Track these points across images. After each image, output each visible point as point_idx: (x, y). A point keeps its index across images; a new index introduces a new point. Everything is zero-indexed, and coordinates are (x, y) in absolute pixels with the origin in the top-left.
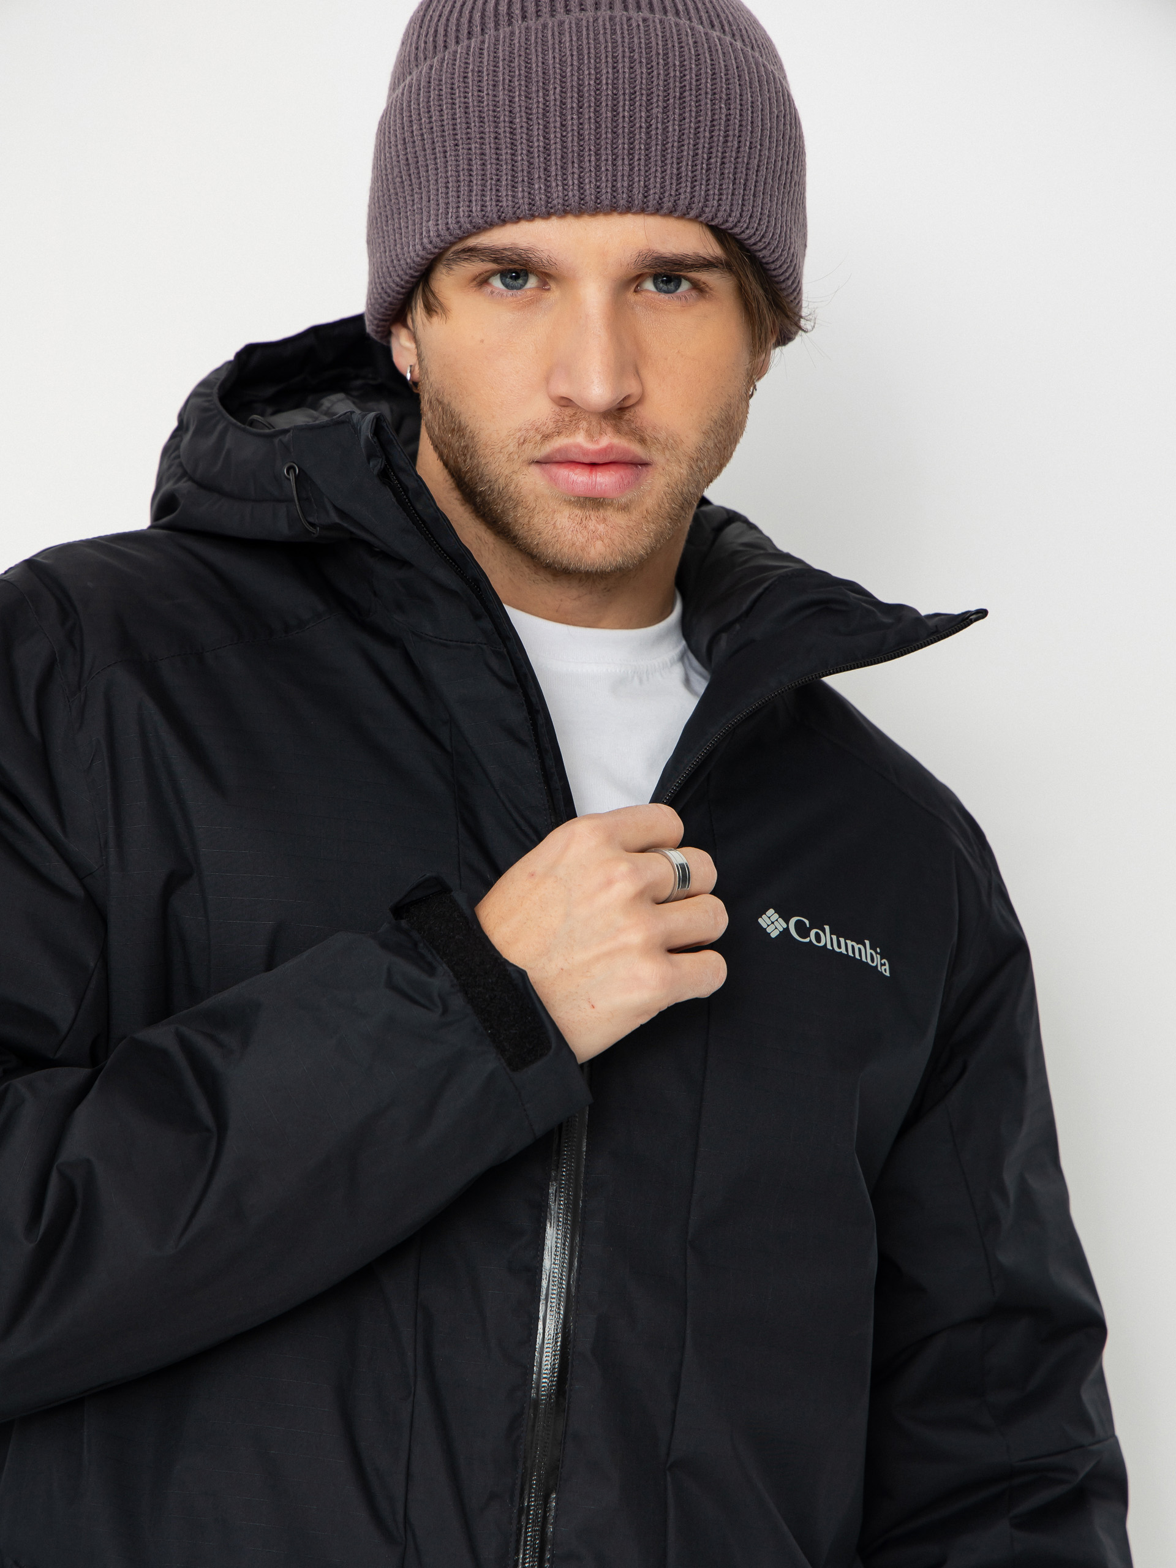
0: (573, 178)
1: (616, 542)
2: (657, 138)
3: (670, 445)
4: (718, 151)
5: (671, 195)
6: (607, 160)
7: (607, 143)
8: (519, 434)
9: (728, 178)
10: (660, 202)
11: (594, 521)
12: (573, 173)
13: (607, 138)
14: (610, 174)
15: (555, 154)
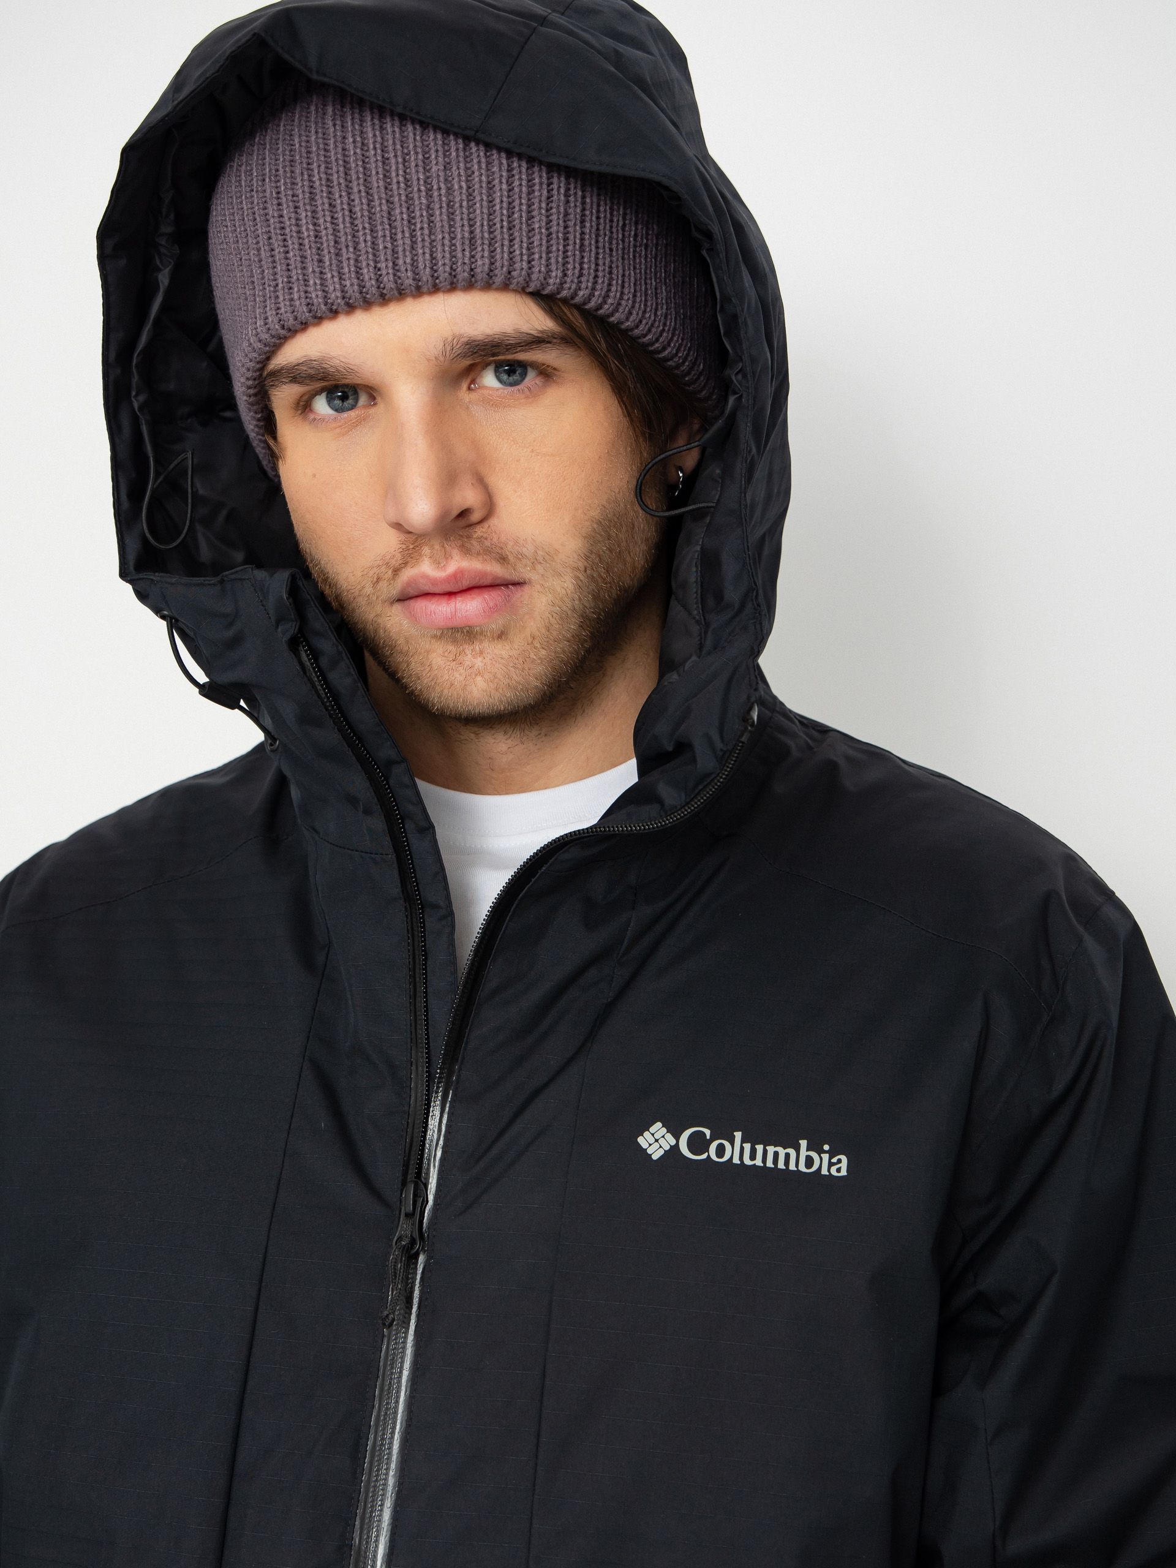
0: (349, 265)
1: (499, 676)
2: (440, 200)
3: (545, 557)
4: (521, 204)
5: (465, 263)
6: (385, 236)
7: (383, 217)
8: (372, 573)
9: (539, 233)
10: (453, 274)
11: (470, 656)
12: (348, 259)
13: (381, 211)
14: (389, 252)
15: (327, 240)
